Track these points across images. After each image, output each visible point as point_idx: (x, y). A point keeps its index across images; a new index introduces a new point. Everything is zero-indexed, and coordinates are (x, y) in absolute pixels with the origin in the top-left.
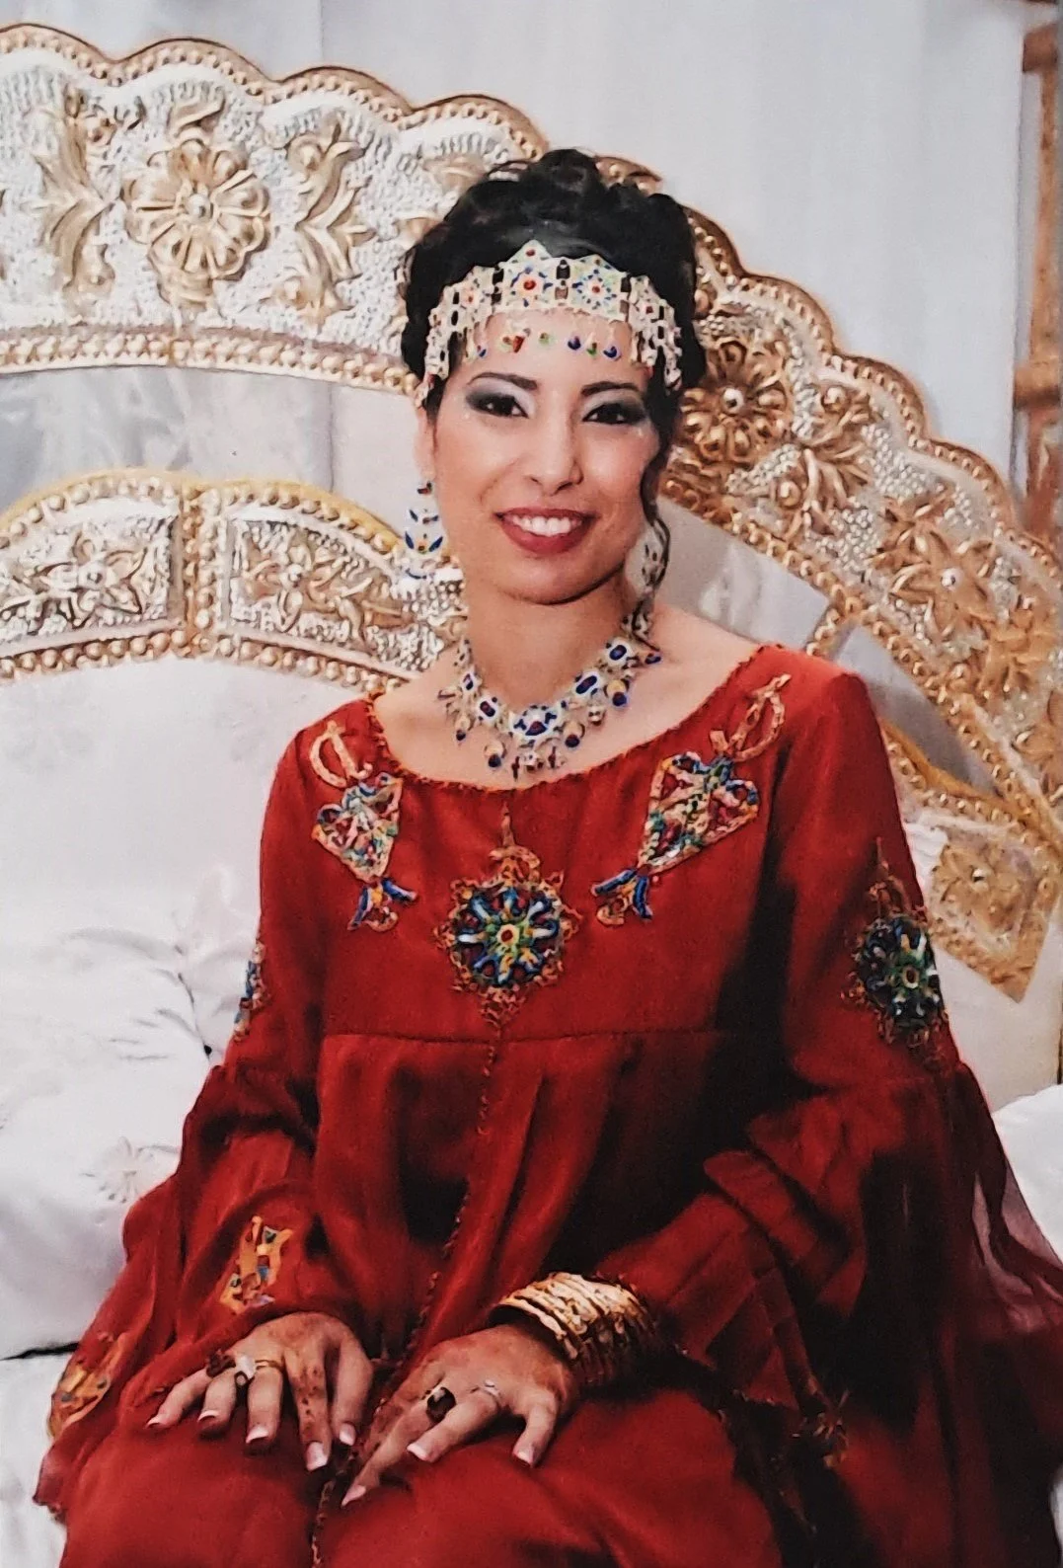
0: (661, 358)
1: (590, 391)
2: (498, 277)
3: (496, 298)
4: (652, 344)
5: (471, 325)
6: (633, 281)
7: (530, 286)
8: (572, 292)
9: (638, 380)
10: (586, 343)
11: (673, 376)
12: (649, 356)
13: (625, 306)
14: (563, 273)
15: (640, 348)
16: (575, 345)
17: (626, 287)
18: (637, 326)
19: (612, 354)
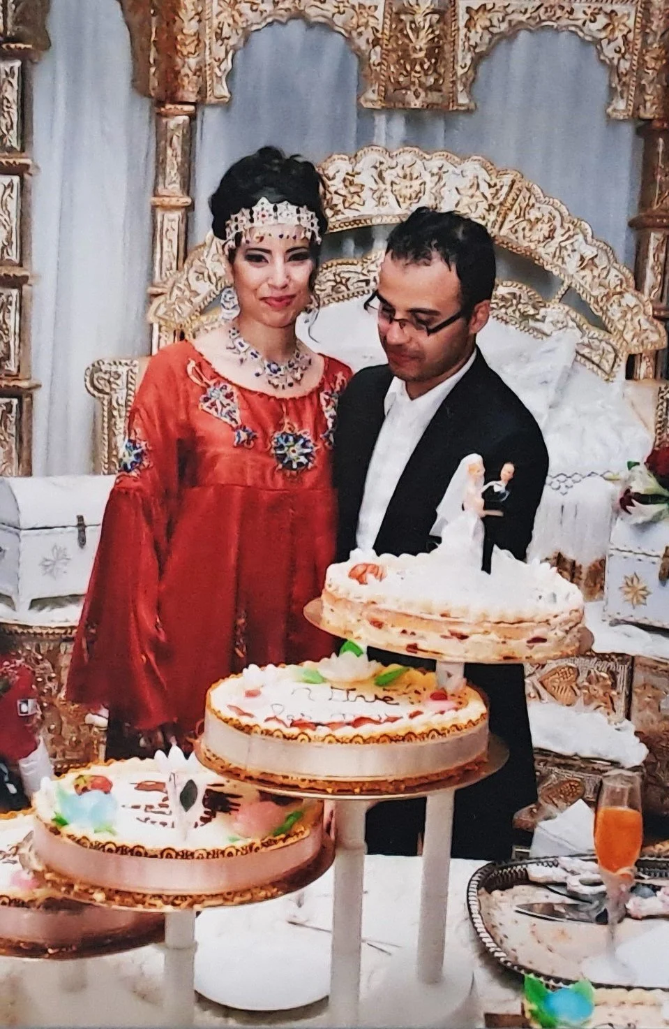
0: (313, 233)
1: (289, 251)
2: (251, 213)
3: (252, 220)
4: (309, 230)
5: (243, 230)
6: (301, 209)
7: (263, 216)
8: (279, 217)
9: (306, 244)
10: (285, 236)
11: (318, 239)
12: (309, 235)
13: (299, 219)
14: (275, 209)
15: (305, 232)
16: (281, 236)
17: (298, 212)
18: (304, 225)
19: (295, 238)
